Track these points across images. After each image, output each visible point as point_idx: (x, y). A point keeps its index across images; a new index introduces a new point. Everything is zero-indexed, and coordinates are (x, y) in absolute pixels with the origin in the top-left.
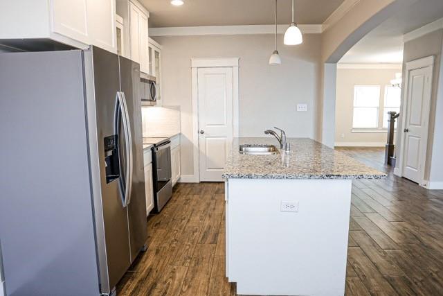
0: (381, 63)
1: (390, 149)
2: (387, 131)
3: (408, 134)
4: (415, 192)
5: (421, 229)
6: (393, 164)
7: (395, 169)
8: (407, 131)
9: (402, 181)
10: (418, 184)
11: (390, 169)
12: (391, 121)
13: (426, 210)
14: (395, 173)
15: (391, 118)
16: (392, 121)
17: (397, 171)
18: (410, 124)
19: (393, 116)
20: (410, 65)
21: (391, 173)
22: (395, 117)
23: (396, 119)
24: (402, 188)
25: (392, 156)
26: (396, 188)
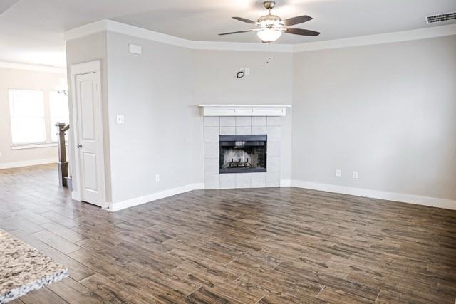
0: (41, 65)
1: (64, 167)
2: (58, 145)
3: (82, 150)
4: (100, 219)
5: (118, 277)
6: (69, 185)
7: (73, 192)
8: (81, 146)
9: (83, 207)
10: (100, 207)
11: (66, 192)
12: (60, 134)
13: (116, 243)
14: (73, 198)
15: (61, 130)
16: (62, 134)
17: (76, 195)
18: (83, 139)
19: (63, 129)
20: (75, 69)
21: (68, 198)
22: (65, 130)
23: (66, 132)
24: (84, 218)
25: (67, 176)
26: (77, 219)
